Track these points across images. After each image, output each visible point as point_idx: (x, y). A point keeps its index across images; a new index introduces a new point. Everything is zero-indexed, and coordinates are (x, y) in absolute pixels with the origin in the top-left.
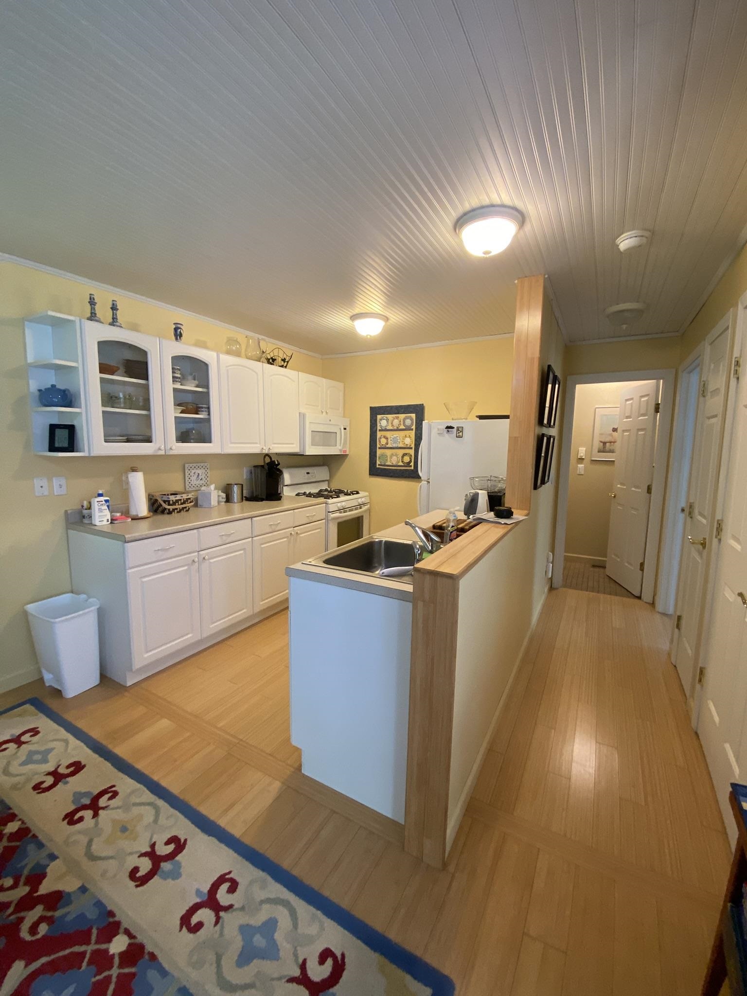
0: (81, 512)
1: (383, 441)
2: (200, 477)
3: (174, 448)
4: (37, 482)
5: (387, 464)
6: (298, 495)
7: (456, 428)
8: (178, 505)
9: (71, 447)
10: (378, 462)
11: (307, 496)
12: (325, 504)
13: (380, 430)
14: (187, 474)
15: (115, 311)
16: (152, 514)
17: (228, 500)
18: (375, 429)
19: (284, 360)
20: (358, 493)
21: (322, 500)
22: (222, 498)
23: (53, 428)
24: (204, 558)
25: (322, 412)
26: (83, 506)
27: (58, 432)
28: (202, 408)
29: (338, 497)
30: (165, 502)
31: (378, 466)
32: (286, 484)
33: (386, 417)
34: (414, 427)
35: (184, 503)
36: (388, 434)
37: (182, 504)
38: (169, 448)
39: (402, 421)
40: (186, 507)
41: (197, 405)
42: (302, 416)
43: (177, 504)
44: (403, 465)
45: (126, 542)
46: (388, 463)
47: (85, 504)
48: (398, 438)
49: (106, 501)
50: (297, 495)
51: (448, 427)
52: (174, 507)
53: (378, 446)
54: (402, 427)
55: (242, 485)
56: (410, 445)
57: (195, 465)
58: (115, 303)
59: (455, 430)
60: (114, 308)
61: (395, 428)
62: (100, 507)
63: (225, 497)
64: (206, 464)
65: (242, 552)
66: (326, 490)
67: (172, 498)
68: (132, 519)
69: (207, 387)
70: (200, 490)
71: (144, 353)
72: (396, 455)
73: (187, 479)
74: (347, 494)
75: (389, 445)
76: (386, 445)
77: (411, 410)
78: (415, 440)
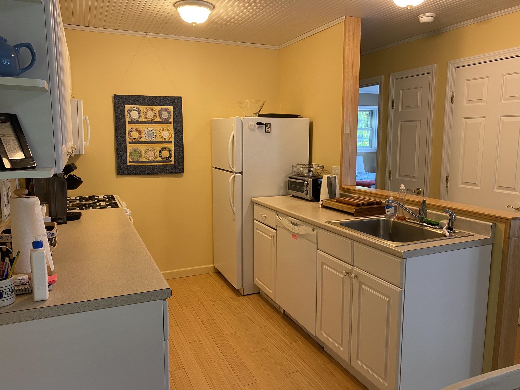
1: (135, 135)
5: (141, 160)
7: (265, 124)
10: (129, 159)
13: (129, 123)
18: (123, 121)
31: (129, 164)
33: (137, 108)
34: (172, 120)
36: (141, 127)
39: (157, 113)
44: (162, 160)
46: (143, 159)
51: (259, 124)
53: (128, 140)
54: (157, 119)
56: (169, 139)
61: (150, 120)
72: (153, 150)
75: (143, 140)
76: (139, 139)
77: (168, 102)
78: (175, 134)
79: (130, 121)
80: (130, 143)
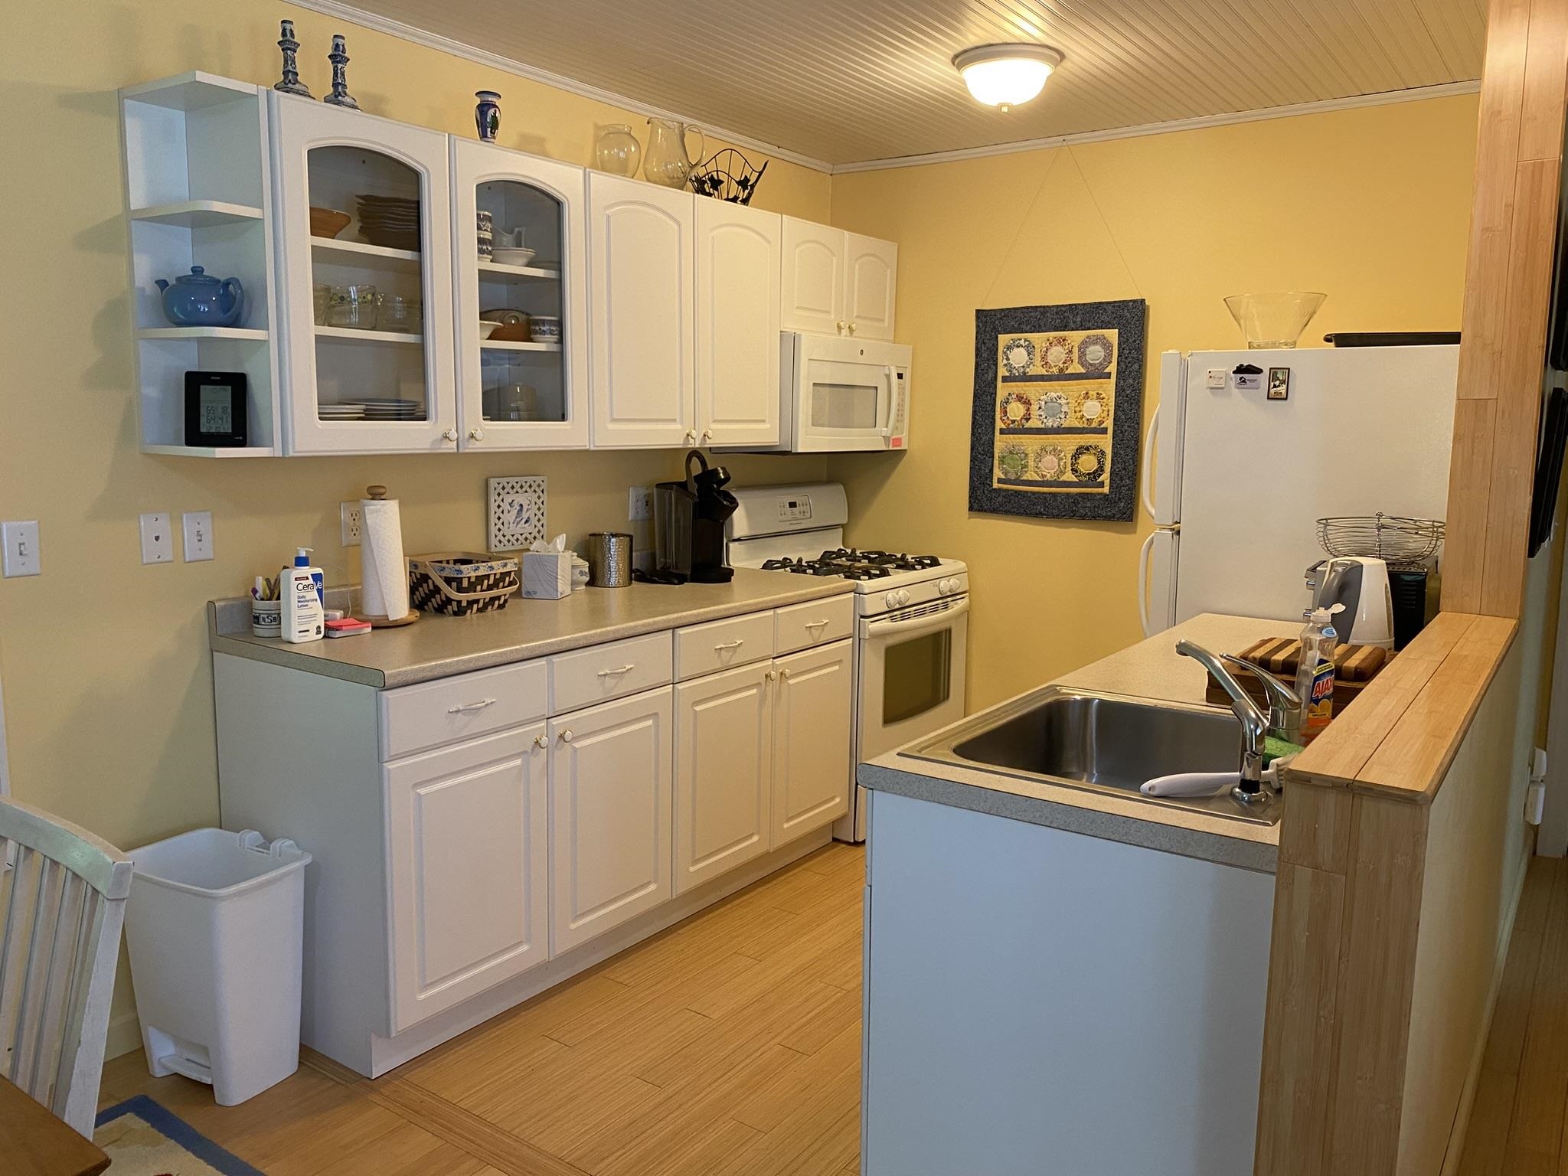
0: (250, 606)
1: (1016, 411)
2: (525, 516)
3: (479, 434)
4: (149, 526)
5: (1024, 478)
6: (769, 565)
7: (1266, 372)
8: (482, 591)
9: (239, 436)
10: (998, 473)
11: (793, 571)
12: (852, 595)
13: (1005, 379)
14: (493, 507)
15: (340, 66)
16: (418, 614)
17: (595, 579)
18: (991, 375)
19: (743, 183)
20: (935, 562)
21: (839, 581)
22: (582, 573)
23: (195, 381)
24: (562, 737)
25: (839, 328)
26: (255, 591)
27: (206, 391)
28: (544, 322)
29: (884, 573)
30: (448, 581)
31: (996, 485)
32: (736, 535)
33: (1026, 340)
34: (1113, 368)
35: (495, 585)
36: (1031, 390)
37: (490, 588)
38: (467, 435)
39: (1076, 350)
40: (499, 598)
41: (527, 314)
42: (790, 343)
43: (479, 587)
44: (1076, 480)
45: (385, 688)
46: (1030, 475)
47: (260, 584)
48: (1063, 401)
49: (317, 578)
50: (765, 567)
51: (1240, 370)
52: (472, 596)
53: (999, 424)
54: (1076, 368)
55: (631, 537)
56: (1102, 422)
57: (513, 480)
58: (340, 42)
59: (1263, 378)
60: (338, 57)
61: (1055, 371)
62: (301, 595)
63: (587, 570)
64: (539, 480)
65: (650, 722)
66: (840, 554)
67: (468, 572)
68: (373, 628)
69: (559, 265)
70: (529, 550)
71: (412, 177)
72: (1055, 452)
73: (493, 519)
74: (904, 565)
75: (1034, 423)
76: (1023, 421)
77: (1105, 318)
78: (1117, 406)
79: (1008, 374)
80: (1002, 432)
